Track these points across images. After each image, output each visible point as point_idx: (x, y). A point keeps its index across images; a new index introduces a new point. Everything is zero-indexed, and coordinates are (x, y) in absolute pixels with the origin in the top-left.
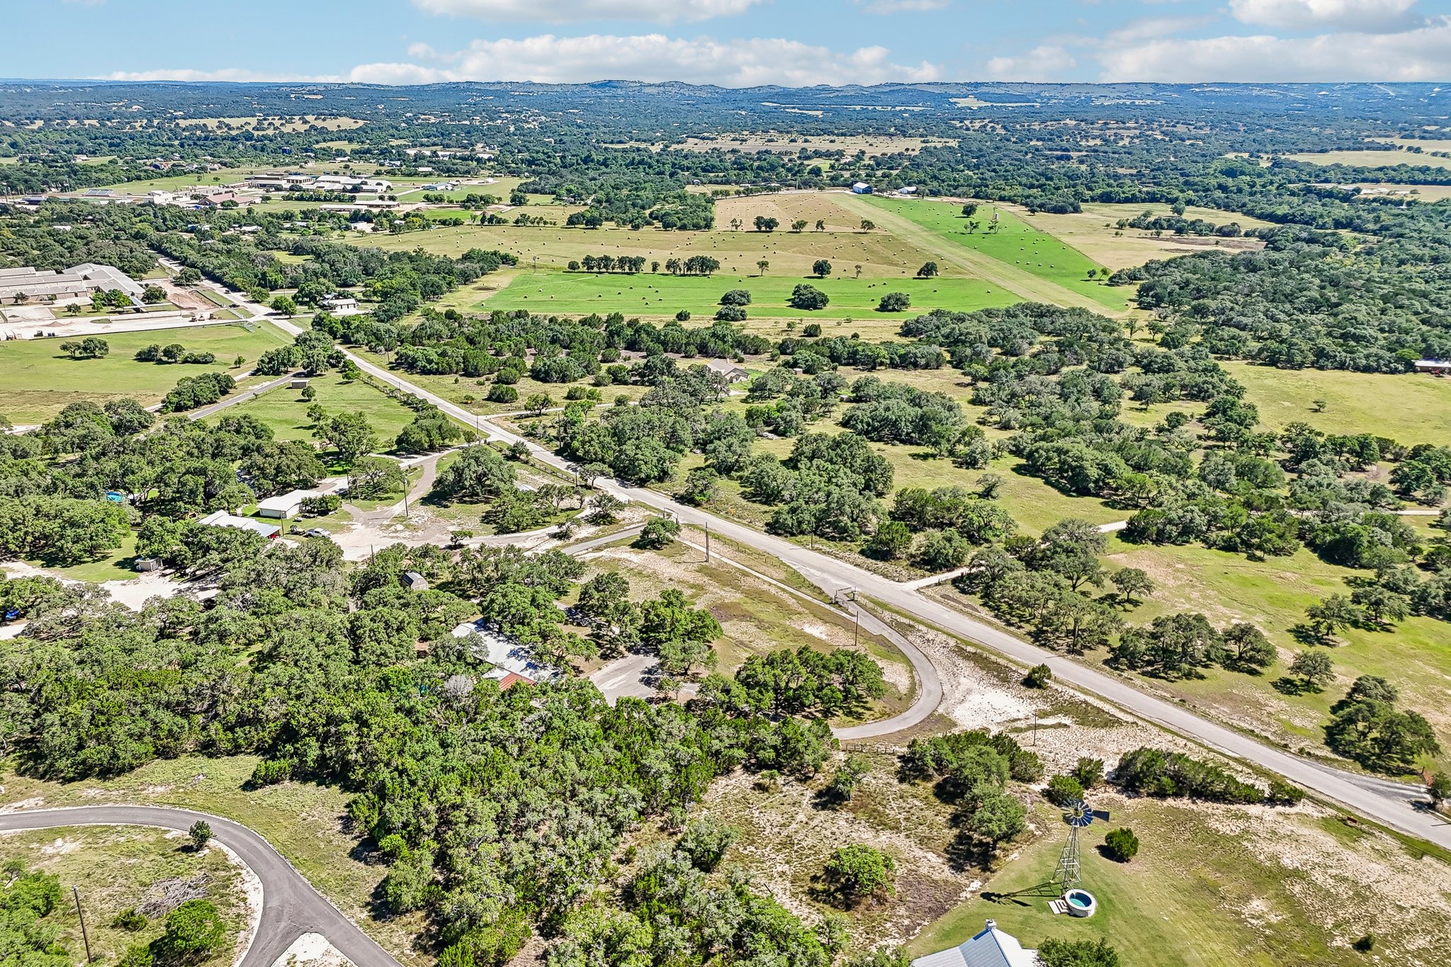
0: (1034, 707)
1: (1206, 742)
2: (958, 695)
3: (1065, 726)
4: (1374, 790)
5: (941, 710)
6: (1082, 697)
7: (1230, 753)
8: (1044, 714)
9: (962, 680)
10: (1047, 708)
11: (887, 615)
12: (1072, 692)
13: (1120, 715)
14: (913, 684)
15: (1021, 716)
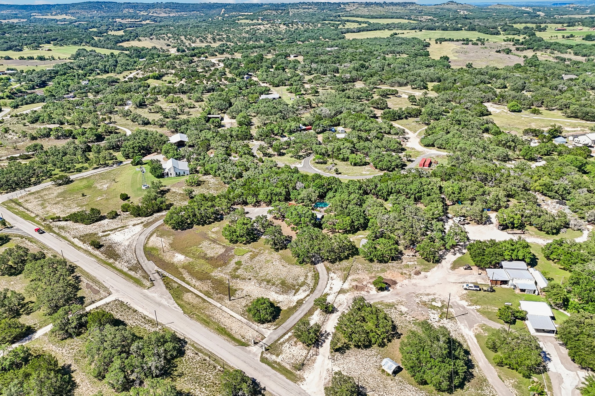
0: (107, 238)
2: (134, 237)
3: (103, 232)
5: (145, 229)
8: (107, 235)
9: (127, 244)
10: (103, 238)
12: (84, 247)
13: (76, 241)
14: (148, 238)
15: (116, 233)
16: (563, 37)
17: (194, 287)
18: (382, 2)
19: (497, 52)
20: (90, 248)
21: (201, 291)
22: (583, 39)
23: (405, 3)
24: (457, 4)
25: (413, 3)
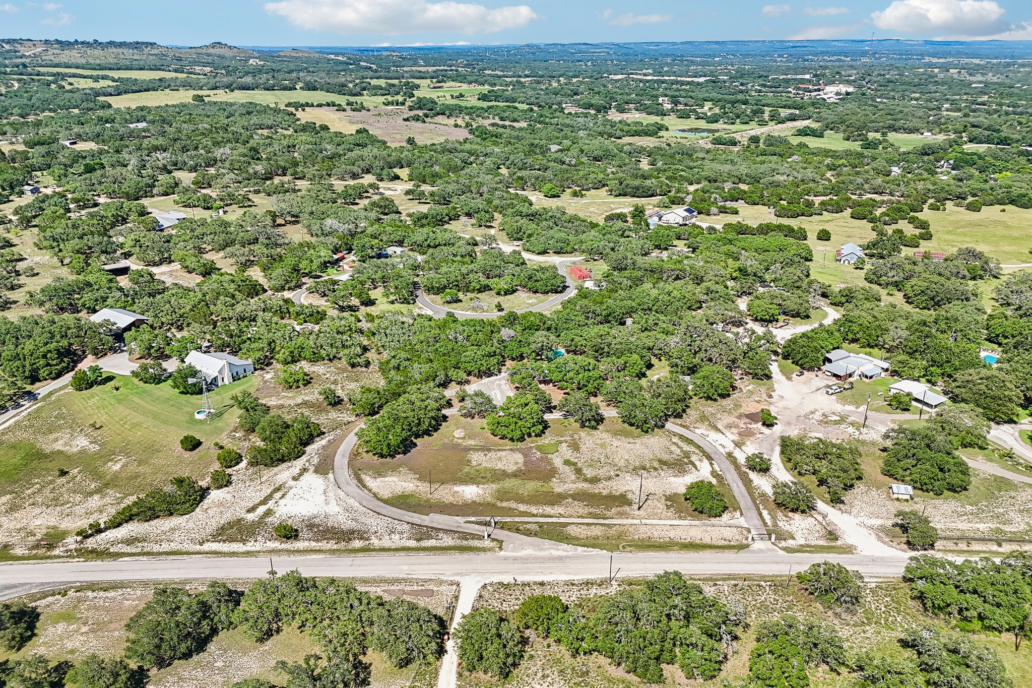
0: (277, 516)
1: (145, 558)
2: (331, 494)
3: (248, 511)
4: (15, 586)
5: (331, 476)
6: (250, 546)
7: (126, 559)
8: (269, 513)
9: (338, 509)
10: (269, 520)
11: (448, 541)
12: (258, 547)
13: (215, 546)
14: (364, 486)
15: (282, 502)
16: (452, 97)
17: (561, 516)
18: (91, 40)
19: (405, 120)
20: (276, 545)
21: (582, 517)
22: (479, 99)
23: (138, 43)
24: (230, 47)
25: (152, 44)
